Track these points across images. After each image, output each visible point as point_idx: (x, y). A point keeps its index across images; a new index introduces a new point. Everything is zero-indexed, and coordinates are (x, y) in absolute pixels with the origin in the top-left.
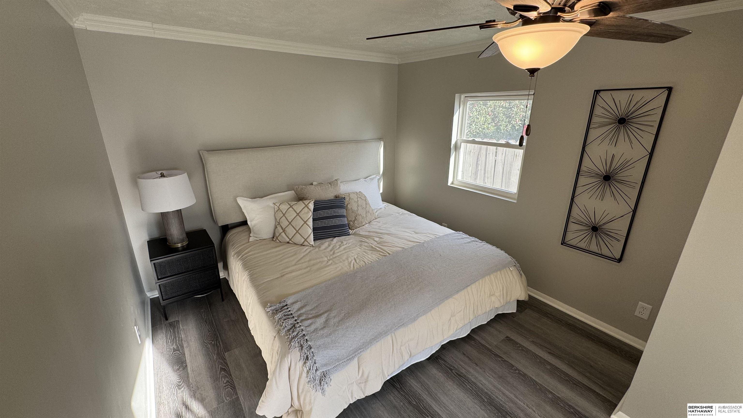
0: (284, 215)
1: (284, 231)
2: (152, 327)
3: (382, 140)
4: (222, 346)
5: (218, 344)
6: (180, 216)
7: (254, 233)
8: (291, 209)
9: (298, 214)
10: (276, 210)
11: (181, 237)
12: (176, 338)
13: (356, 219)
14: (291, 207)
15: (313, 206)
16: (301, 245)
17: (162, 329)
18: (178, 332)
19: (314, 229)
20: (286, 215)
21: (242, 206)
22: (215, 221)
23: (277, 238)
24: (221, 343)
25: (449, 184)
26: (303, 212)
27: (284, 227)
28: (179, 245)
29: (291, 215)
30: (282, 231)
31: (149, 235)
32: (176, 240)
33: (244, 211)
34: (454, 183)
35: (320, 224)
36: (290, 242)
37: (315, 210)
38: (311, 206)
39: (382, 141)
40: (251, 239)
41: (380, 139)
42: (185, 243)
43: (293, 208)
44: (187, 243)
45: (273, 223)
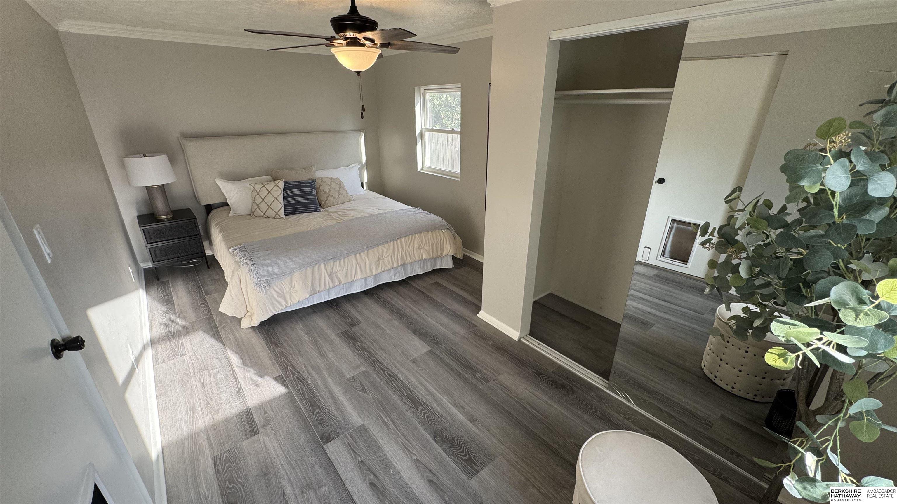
0: (258, 193)
1: (258, 207)
2: (145, 284)
3: (362, 131)
4: (204, 293)
5: (201, 292)
6: (163, 192)
7: (234, 211)
8: (264, 188)
9: (269, 192)
10: (252, 190)
11: (167, 211)
12: (166, 290)
13: (327, 199)
14: (264, 186)
15: (283, 185)
16: (274, 218)
17: (154, 285)
18: (168, 287)
19: (285, 206)
20: (260, 194)
21: (221, 187)
22: (199, 202)
23: (253, 214)
24: (203, 291)
25: (419, 170)
26: (273, 190)
27: (258, 204)
28: (164, 217)
29: (264, 193)
30: (257, 207)
31: (138, 211)
32: (161, 213)
33: (223, 191)
34: (424, 169)
35: (290, 201)
36: (264, 216)
37: (285, 189)
38: (281, 185)
39: (362, 133)
40: (230, 215)
41: (361, 130)
42: (170, 216)
43: (265, 187)
44: (172, 216)
45: (251, 202)
